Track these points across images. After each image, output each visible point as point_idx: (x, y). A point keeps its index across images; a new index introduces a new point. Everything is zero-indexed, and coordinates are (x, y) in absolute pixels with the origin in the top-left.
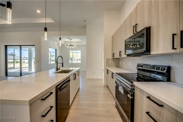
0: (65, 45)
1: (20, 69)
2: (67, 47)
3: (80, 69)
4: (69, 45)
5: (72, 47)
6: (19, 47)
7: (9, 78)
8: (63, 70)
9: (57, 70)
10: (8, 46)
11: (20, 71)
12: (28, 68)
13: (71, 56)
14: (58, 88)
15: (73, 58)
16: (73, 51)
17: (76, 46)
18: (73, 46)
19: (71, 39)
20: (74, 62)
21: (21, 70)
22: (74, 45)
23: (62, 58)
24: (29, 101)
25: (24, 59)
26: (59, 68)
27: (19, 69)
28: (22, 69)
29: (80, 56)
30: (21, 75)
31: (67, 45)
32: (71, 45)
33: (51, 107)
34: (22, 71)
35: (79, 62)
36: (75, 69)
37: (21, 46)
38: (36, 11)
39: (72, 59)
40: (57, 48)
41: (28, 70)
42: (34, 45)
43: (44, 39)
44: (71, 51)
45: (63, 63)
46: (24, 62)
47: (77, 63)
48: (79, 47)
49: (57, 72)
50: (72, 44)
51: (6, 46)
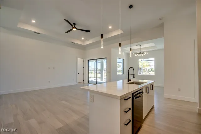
0: (134, 54)
2: (136, 55)
3: (154, 82)
4: (138, 53)
5: (142, 55)
6: (96, 60)
7: (90, 85)
8: (133, 81)
9: (128, 81)
10: (89, 60)
11: (96, 80)
12: (100, 78)
13: (140, 66)
14: (134, 95)
15: (143, 69)
16: (142, 60)
17: (147, 53)
18: (143, 53)
19: (140, 46)
20: (144, 73)
22: (145, 52)
23: (134, 69)
24: (120, 96)
26: (130, 79)
29: (154, 64)
30: (97, 84)
31: (135, 54)
32: (140, 53)
33: (129, 108)
34: (98, 80)
35: (153, 73)
36: (148, 82)
37: (97, 59)
38: (108, 27)
39: (140, 69)
40: (124, 58)
41: (100, 79)
42: (106, 58)
43: (118, 53)
44: (140, 60)
45: (134, 75)
47: (148, 75)
48: (151, 54)
49: (129, 82)
50: (142, 51)
51: (88, 60)
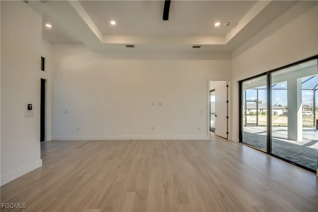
1: (266, 127)
10: (243, 81)
11: (266, 134)
12: (286, 128)
21: (269, 132)
25: (275, 109)
27: (265, 129)
28: (273, 129)
34: (273, 135)
41: (286, 133)
46: (275, 114)
51: (240, 83)
